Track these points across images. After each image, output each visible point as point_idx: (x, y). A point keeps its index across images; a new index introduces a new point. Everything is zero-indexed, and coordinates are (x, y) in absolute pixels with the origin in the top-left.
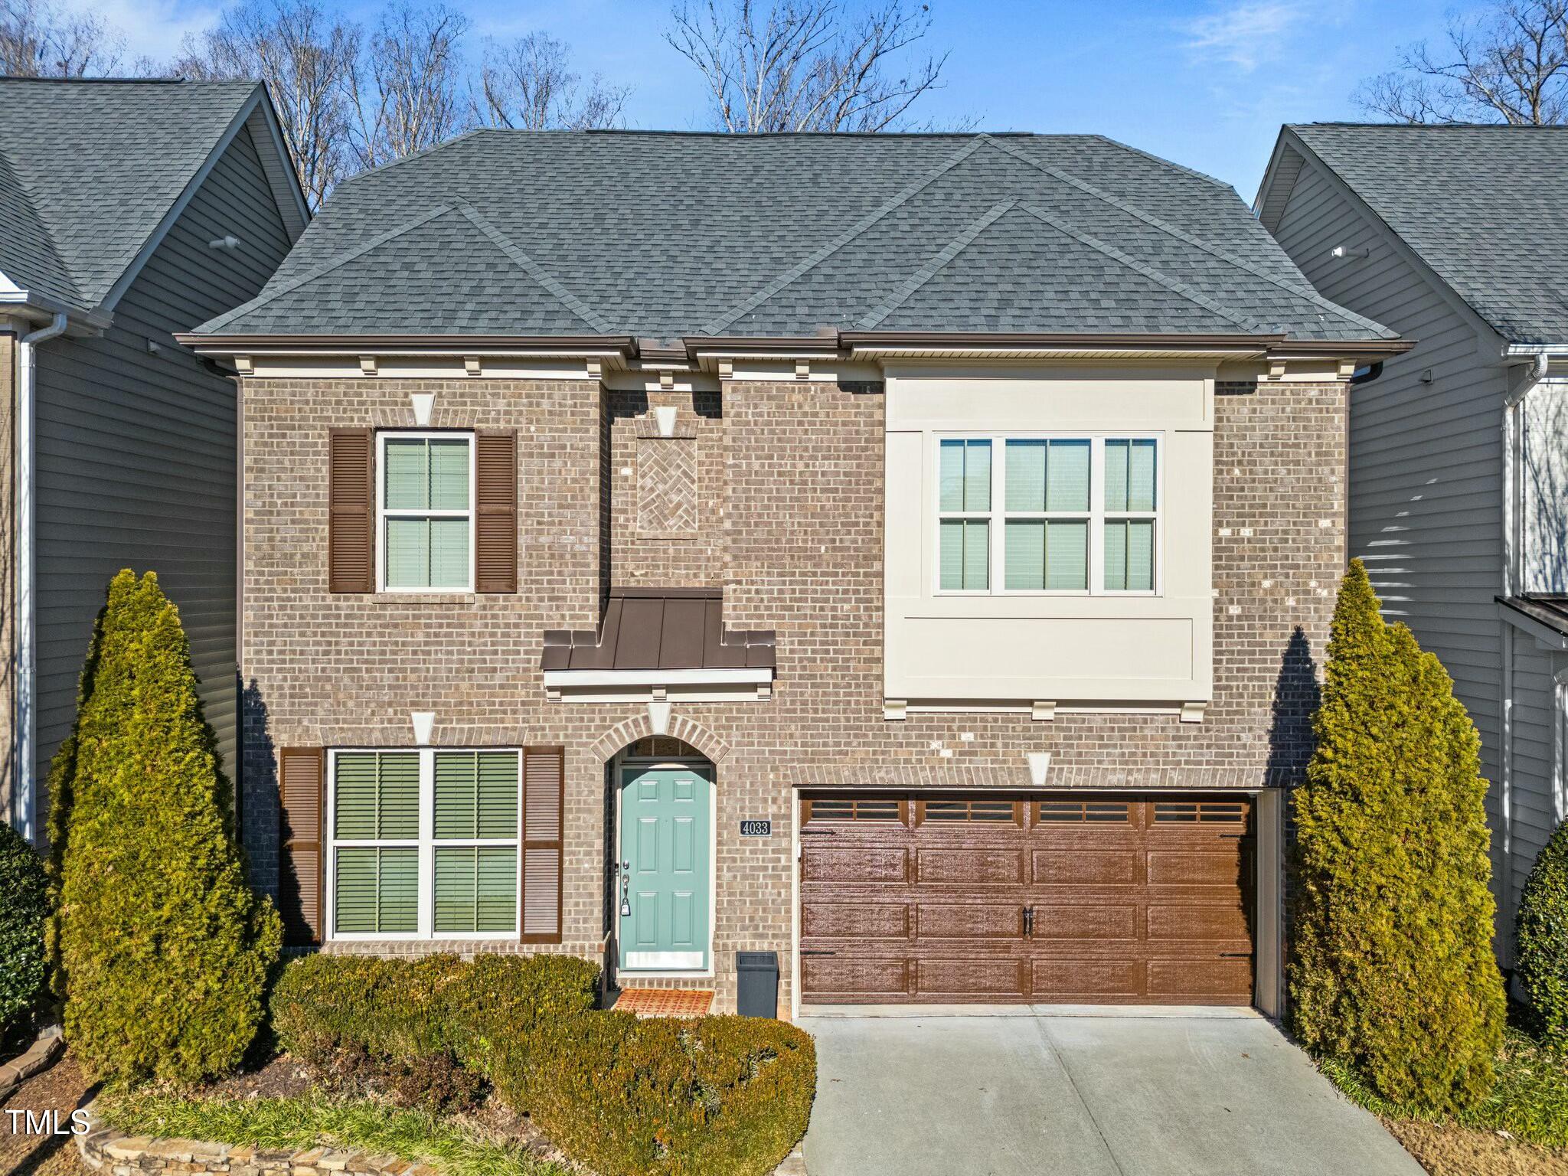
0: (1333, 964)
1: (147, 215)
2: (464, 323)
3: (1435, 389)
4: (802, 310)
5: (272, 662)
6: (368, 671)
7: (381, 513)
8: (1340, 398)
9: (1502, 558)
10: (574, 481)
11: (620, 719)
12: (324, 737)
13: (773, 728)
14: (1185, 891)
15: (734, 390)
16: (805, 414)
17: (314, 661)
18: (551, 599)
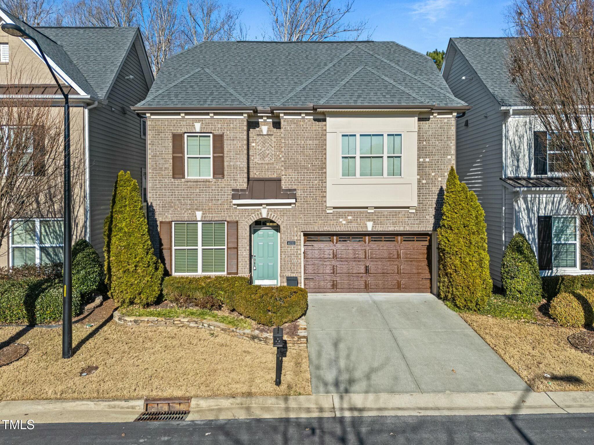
0: (447, 274)
1: (112, 71)
2: (209, 103)
3: (489, 118)
4: (303, 98)
5: (157, 197)
6: (184, 200)
7: (186, 156)
8: (453, 122)
9: (502, 167)
10: (240, 147)
11: (253, 213)
12: (172, 218)
13: (296, 216)
14: (411, 261)
15: (284, 121)
16: (304, 128)
17: (168, 197)
18: (234, 180)
